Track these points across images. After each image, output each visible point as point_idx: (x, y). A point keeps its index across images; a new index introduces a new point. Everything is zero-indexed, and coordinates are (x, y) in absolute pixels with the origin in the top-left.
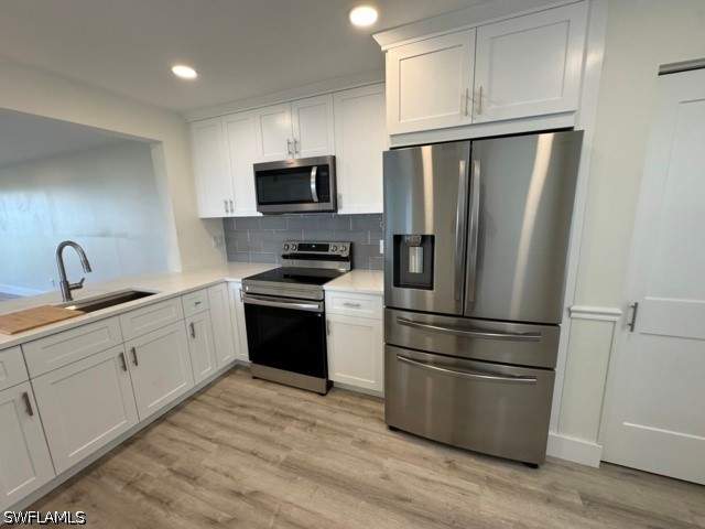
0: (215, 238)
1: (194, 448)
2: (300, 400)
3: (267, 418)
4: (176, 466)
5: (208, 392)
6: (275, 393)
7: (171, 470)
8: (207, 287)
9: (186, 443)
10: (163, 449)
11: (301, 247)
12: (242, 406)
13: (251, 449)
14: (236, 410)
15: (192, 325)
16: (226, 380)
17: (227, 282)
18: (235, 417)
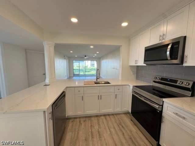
0: (133, 72)
1: (105, 129)
2: (143, 141)
3: (127, 137)
4: (100, 130)
5: (117, 116)
6: (135, 131)
7: (98, 130)
8: (123, 85)
9: (105, 125)
10: (101, 123)
11: (162, 79)
12: (123, 127)
13: (117, 143)
14: (121, 126)
15: (116, 95)
16: (123, 115)
17: (129, 86)
18: (119, 129)
